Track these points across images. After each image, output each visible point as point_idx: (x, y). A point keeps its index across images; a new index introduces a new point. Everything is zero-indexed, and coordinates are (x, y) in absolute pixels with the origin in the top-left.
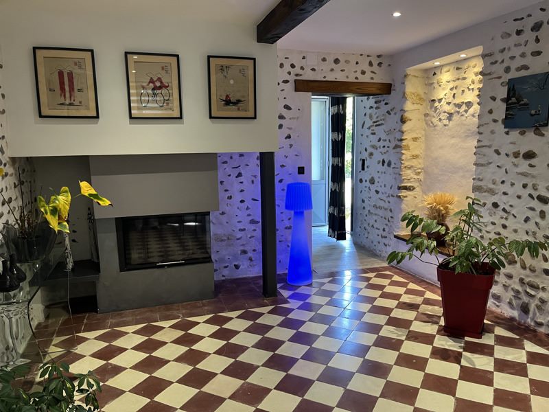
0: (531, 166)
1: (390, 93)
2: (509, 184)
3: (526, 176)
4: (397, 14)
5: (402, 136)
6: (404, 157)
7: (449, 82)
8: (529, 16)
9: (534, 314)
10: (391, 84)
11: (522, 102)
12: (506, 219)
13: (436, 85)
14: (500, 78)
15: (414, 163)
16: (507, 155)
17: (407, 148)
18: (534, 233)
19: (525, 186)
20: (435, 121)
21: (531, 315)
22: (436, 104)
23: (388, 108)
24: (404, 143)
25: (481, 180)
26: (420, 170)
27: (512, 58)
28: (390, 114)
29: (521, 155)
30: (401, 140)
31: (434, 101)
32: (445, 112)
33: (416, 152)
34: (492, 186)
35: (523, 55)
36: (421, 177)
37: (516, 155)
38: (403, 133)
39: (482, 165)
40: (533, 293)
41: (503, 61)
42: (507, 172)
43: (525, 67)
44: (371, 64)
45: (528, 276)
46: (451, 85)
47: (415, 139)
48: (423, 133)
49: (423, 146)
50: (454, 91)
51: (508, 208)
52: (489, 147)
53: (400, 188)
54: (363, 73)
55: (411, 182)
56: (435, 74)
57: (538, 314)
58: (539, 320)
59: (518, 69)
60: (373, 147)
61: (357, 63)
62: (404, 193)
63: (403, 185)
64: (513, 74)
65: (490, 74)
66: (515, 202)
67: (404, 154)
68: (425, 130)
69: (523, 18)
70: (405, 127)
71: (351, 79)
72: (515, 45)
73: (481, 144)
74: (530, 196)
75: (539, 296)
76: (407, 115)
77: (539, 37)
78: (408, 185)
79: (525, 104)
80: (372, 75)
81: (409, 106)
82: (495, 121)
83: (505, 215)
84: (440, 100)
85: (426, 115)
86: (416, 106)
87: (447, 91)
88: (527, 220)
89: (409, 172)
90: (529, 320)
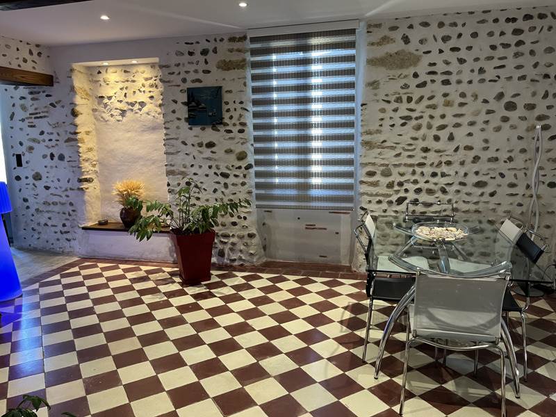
0: (212, 152)
1: (52, 85)
2: (198, 167)
3: (210, 160)
5: (76, 129)
6: (81, 150)
7: (117, 82)
8: (198, 43)
9: (229, 255)
10: (52, 76)
11: (200, 106)
12: (198, 193)
13: (103, 83)
14: (179, 86)
15: (90, 155)
16: (193, 145)
17: (82, 141)
18: (222, 199)
19: (210, 167)
20: (106, 116)
21: (226, 256)
22: (106, 101)
23: (52, 100)
24: (79, 136)
25: (173, 166)
26: (95, 163)
27: (187, 72)
28: (55, 106)
29: (204, 145)
30: (76, 133)
31: (102, 97)
32: (116, 109)
33: (90, 145)
34: (184, 170)
35: (196, 71)
36: (97, 169)
37: (200, 145)
38: (77, 126)
39: (172, 154)
40: (226, 241)
41: (179, 73)
42: (194, 158)
43: (199, 81)
44: (31, 53)
45: (220, 230)
46: (121, 85)
47: (88, 133)
48: (94, 126)
49: (95, 139)
50: (125, 91)
51: (199, 185)
52: (177, 139)
53: (80, 181)
54: (25, 61)
55: (89, 174)
57: (231, 254)
58: (233, 258)
59: (193, 81)
60: (34, 140)
61: (18, 50)
63: (83, 177)
64: (189, 85)
65: (169, 82)
66: (204, 179)
67: (79, 147)
68: (95, 124)
69: (192, 44)
71: (14, 66)
72: (189, 63)
73: (168, 137)
74: (215, 173)
75: (230, 242)
76: (78, 109)
77: (208, 60)
78: (88, 177)
79: (203, 108)
80: (34, 64)
81: (78, 100)
82: (179, 119)
83: (197, 190)
84: (110, 98)
85: (94, 110)
86: (84, 101)
87: (117, 90)
88: (215, 191)
89: (87, 164)
90: (226, 260)
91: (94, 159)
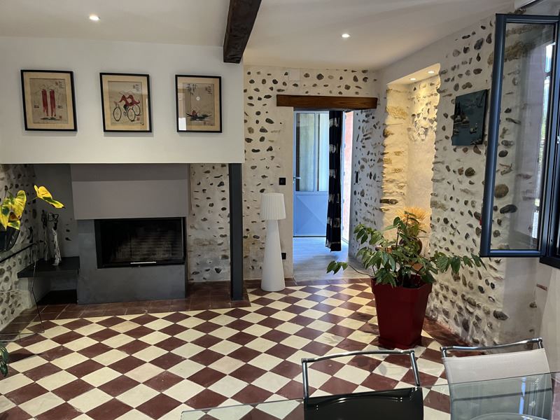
0: (471, 183)
1: (376, 108)
2: (455, 200)
3: (467, 193)
4: (346, 36)
5: (384, 150)
6: (385, 171)
7: (425, 97)
8: (474, 33)
9: (473, 332)
10: (377, 99)
11: (465, 120)
12: (453, 235)
13: (416, 100)
14: (450, 95)
15: (397, 176)
16: (454, 172)
17: (389, 162)
18: (472, 250)
19: (466, 203)
20: (415, 135)
21: (470, 333)
22: (416, 119)
23: (375, 121)
24: (386, 157)
25: (437, 196)
26: (402, 184)
27: (460, 76)
28: (376, 128)
29: (464, 172)
30: (383, 154)
31: (414, 115)
32: (422, 127)
33: (399, 166)
34: (444, 202)
35: (468, 73)
36: (404, 191)
37: (460, 171)
38: (385, 147)
39: (438, 181)
40: (471, 310)
41: (453, 79)
42: (454, 189)
43: (469, 85)
44: (355, 79)
45: (468, 293)
46: (427, 100)
47: (398, 153)
48: (407, 146)
49: (406, 160)
50: (429, 107)
51: (454, 225)
52: (443, 163)
53: (381, 201)
54: (347, 87)
55: (393, 196)
56: (415, 89)
57: (475, 332)
58: (475, 338)
59: (464, 87)
60: (364, 159)
61: (341, 78)
62: (385, 206)
63: (385, 198)
64: (461, 92)
65: (444, 91)
66: (459, 217)
67: (385, 168)
68: (408, 144)
69: (469, 36)
70: (387, 141)
71: (335, 94)
72: (463, 63)
73: (438, 160)
74: (470, 212)
75: (475, 314)
76: (388, 129)
77: (480, 55)
78: (390, 198)
79: (467, 122)
80: (358, 90)
81: (390, 120)
82: (447, 138)
83: (453, 231)
84: (419, 115)
85: (409, 129)
86: (398, 121)
87: (424, 106)
88: (467, 236)
89: (391, 185)
90: (469, 337)
91: (403, 180)
